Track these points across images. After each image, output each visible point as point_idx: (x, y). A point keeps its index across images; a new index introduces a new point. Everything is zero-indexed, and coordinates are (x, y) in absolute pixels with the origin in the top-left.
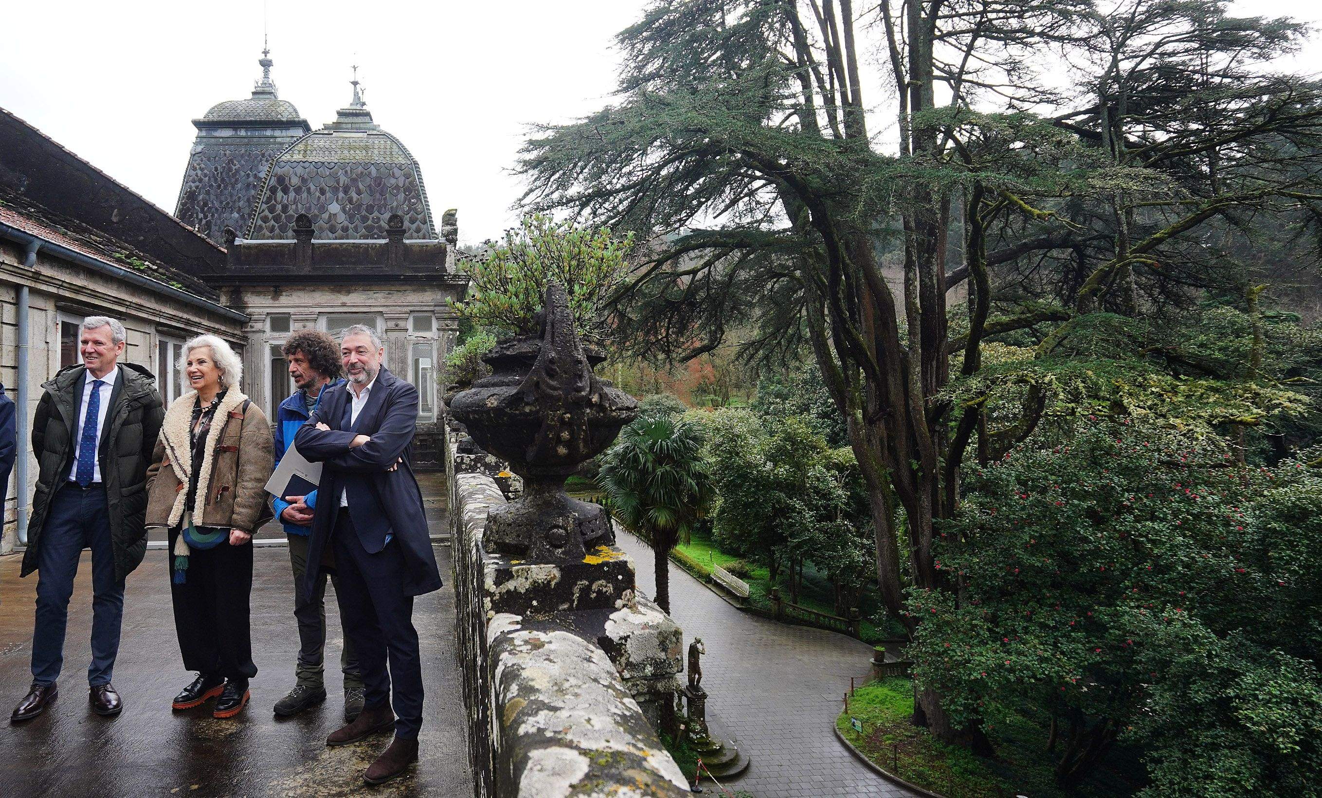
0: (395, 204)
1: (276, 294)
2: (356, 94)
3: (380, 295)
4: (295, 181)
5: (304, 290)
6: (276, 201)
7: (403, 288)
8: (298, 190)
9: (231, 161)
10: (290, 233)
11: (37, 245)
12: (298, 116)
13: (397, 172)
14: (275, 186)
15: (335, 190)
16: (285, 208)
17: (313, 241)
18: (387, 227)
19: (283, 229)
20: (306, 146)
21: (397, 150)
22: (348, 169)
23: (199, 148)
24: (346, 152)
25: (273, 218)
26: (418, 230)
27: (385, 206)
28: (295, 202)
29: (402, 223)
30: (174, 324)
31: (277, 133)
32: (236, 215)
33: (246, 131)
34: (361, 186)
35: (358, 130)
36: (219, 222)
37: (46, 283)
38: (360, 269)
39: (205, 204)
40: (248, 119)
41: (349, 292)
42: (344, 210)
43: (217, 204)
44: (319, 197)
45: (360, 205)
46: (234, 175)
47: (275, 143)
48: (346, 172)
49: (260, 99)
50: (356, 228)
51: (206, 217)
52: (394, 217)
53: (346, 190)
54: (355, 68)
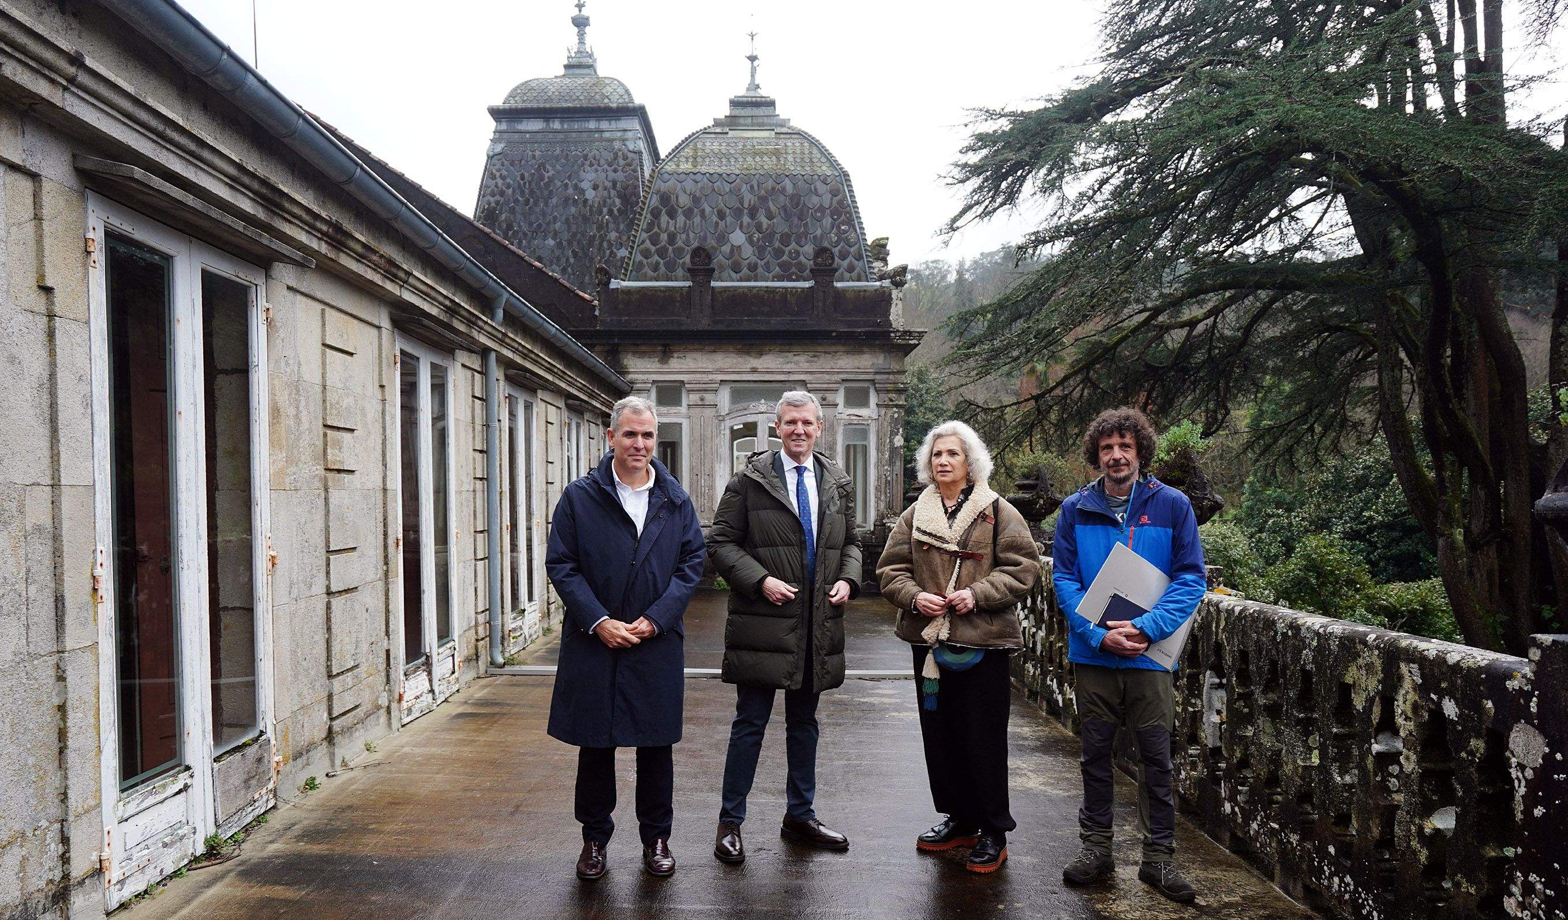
0: (819, 232)
1: (665, 355)
2: (753, 74)
3: (802, 358)
4: (684, 200)
5: (700, 350)
6: (659, 227)
7: (834, 348)
8: (688, 213)
9: (542, 166)
10: (680, 272)
11: (503, 299)
12: (632, 101)
13: (822, 188)
14: (657, 208)
15: (738, 213)
16: (672, 239)
18: (810, 265)
19: (671, 266)
20: (695, 150)
21: (819, 156)
22: (755, 183)
23: (499, 148)
24: (749, 159)
25: (657, 251)
26: (851, 269)
27: (806, 234)
28: (685, 230)
29: (833, 259)
30: (578, 394)
31: (604, 125)
32: (551, 242)
33: (561, 123)
34: (773, 208)
35: (761, 126)
37: (506, 345)
38: (776, 322)
39: (510, 227)
40: (565, 105)
41: (761, 354)
42: (750, 240)
44: (717, 223)
45: (772, 234)
46: (547, 185)
48: (752, 187)
49: (576, 76)
50: (767, 264)
52: (819, 251)
53: (753, 213)
54: (752, 36)
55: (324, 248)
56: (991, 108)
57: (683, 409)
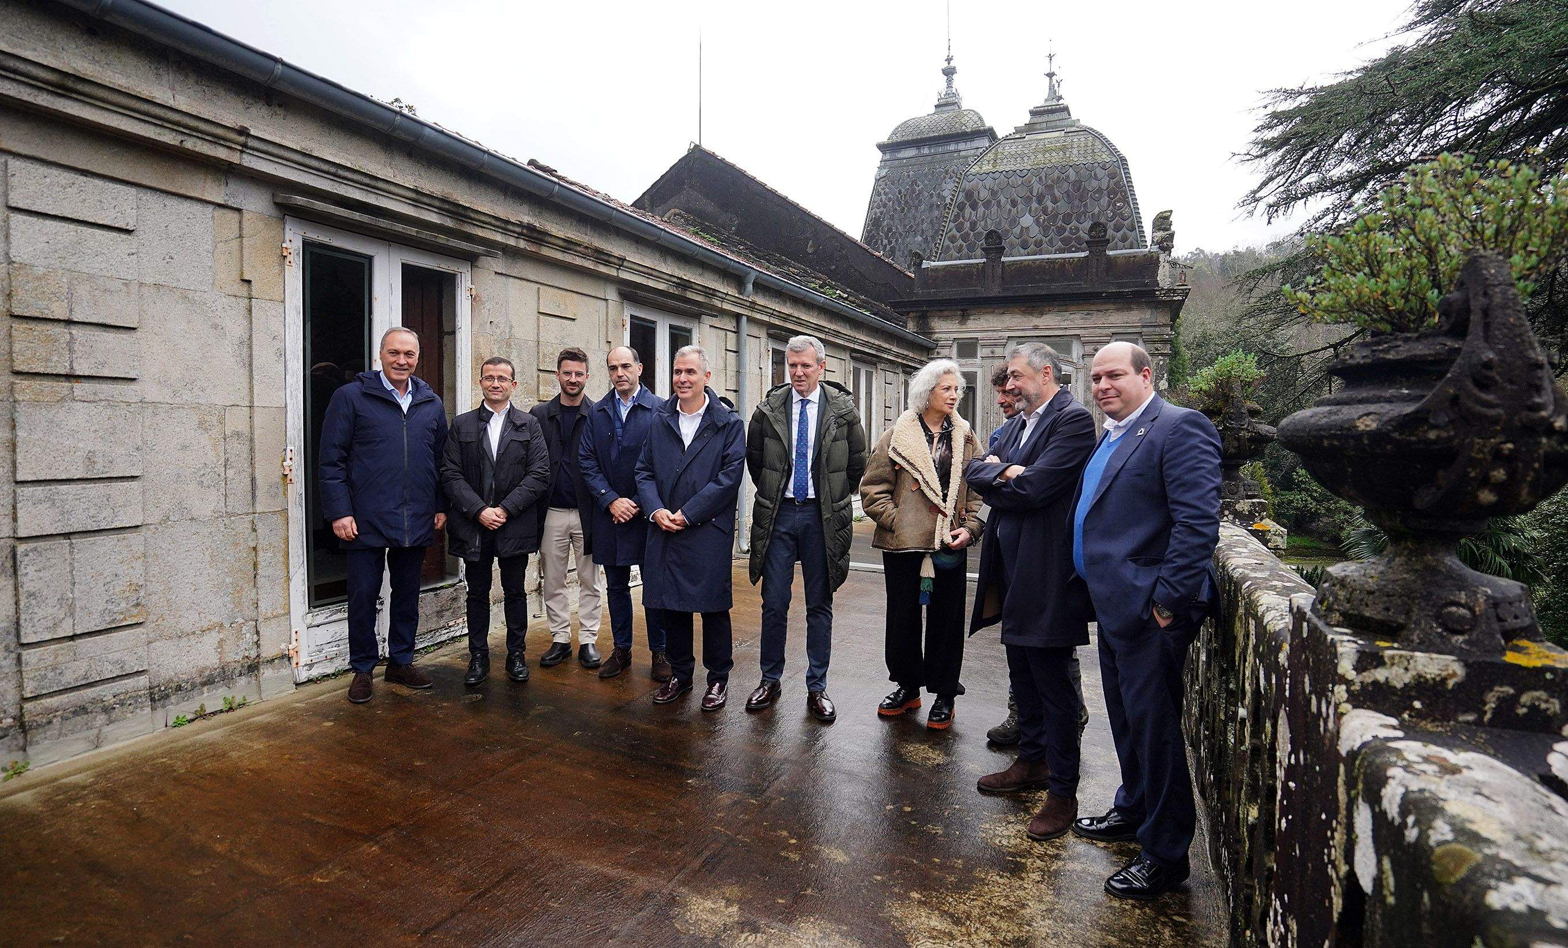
0: (1097, 210)
1: (964, 318)
2: (1051, 87)
3: (1077, 316)
4: (984, 195)
5: (993, 313)
6: (963, 218)
7: (1105, 307)
8: (987, 204)
9: (915, 182)
10: (979, 252)
11: (753, 276)
12: (983, 125)
13: (1100, 173)
14: (963, 203)
15: (1028, 200)
16: (973, 225)
17: (1003, 259)
18: (1087, 237)
19: (971, 248)
20: (995, 155)
21: (1100, 146)
22: (1043, 175)
24: (1040, 156)
25: (961, 236)
26: (1124, 239)
27: (1085, 213)
28: (984, 218)
29: (1105, 231)
30: (867, 350)
31: (962, 146)
32: (919, 238)
33: (930, 149)
34: (1057, 193)
35: (1054, 129)
36: (902, 247)
37: (760, 312)
38: (1057, 288)
39: (890, 230)
40: (932, 135)
41: (1042, 314)
42: (1037, 222)
43: (901, 229)
44: (1010, 210)
45: (1056, 215)
46: (918, 196)
47: (959, 157)
48: (1040, 178)
49: (943, 112)
50: (1051, 241)
51: (890, 242)
52: (1096, 226)
53: (1040, 199)
54: (1050, 57)
55: (522, 244)
56: (1289, 88)
57: (978, 361)
